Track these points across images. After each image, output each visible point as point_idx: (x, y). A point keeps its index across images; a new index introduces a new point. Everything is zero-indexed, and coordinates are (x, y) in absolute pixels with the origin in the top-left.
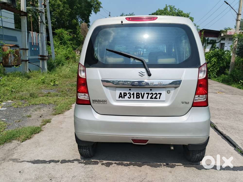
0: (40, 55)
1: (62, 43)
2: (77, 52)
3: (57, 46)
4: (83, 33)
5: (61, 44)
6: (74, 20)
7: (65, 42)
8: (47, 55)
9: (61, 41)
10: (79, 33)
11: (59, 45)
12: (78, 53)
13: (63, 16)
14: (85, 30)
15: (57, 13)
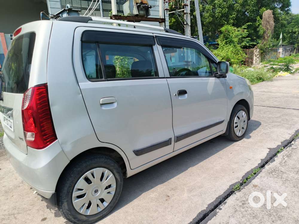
0: (185, 60)
1: (228, 42)
2: (255, 51)
3: (222, 47)
4: (265, 24)
5: (226, 43)
6: (263, 8)
7: (231, 41)
8: (191, 61)
9: (226, 40)
10: (259, 25)
11: (224, 45)
12: (257, 52)
13: (248, 7)
14: (268, 19)
15: (239, 5)
